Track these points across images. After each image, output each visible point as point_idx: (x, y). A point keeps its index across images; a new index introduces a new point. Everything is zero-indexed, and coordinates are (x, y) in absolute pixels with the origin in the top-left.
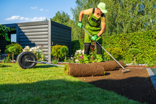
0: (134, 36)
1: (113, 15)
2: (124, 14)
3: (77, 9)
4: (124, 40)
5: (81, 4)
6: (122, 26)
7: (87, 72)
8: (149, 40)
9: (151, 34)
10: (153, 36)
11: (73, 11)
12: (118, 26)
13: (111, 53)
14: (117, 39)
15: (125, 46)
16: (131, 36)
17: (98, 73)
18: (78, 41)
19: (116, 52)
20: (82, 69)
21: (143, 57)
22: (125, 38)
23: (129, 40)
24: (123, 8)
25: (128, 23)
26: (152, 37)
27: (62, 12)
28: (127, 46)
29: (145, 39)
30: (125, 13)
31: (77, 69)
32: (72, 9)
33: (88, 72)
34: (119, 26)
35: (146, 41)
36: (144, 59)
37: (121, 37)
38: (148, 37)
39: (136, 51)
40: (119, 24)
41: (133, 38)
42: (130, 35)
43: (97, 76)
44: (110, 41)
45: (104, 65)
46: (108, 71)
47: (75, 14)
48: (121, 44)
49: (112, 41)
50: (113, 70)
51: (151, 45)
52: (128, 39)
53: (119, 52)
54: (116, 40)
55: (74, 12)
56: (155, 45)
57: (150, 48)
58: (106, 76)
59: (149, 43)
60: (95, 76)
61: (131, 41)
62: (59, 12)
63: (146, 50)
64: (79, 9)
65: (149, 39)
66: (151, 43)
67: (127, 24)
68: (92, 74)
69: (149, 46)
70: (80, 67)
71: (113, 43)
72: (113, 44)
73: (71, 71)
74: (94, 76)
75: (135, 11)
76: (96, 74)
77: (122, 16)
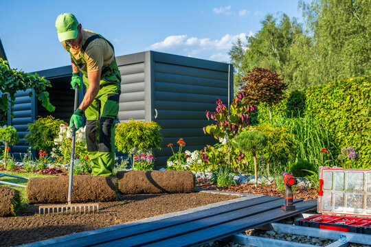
4: (355, 96)
11: (306, 11)
15: (359, 116)
37: (350, 87)
44: (321, 102)
47: (310, 17)
49: (327, 101)
54: (337, 98)
55: (310, 13)
62: (269, 18)
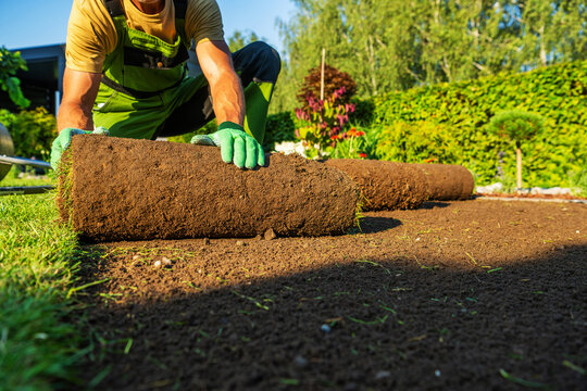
0: (498, 89)
1: (413, 35)
2: (452, 32)
3: (298, 23)
4: (455, 104)
5: (309, 5)
6: (444, 74)
7: (220, 202)
8: (559, 99)
9: (569, 74)
10: (573, 82)
11: (283, 30)
12: (431, 73)
13: (404, 143)
14: (428, 102)
15: (460, 127)
16: (485, 87)
17: (313, 214)
18: (287, 117)
19: (426, 142)
20: (177, 175)
21: (528, 168)
22: (459, 96)
23: (476, 104)
24: (448, 11)
25: (463, 63)
26: (573, 87)
27: (249, 33)
28: (466, 128)
29: (541, 97)
30: (456, 29)
31: (135, 174)
32: (279, 22)
33: (231, 203)
34: (433, 73)
35: (543, 106)
36: (533, 175)
37: (445, 94)
38: (552, 87)
39: (528, 119)
40: (433, 67)
41: (493, 97)
42: (480, 84)
43: (305, 235)
44: (401, 112)
45: (366, 174)
46: (390, 209)
47: (289, 37)
48: (444, 121)
49: (410, 110)
50: (417, 206)
51: (564, 121)
52: (471, 102)
53: (440, 141)
54: (426, 106)
55: (287, 32)
56: (580, 121)
57: (563, 131)
58: (371, 236)
59: (557, 113)
60: (292, 234)
61: (484, 107)
63: (544, 140)
64: (302, 21)
65: (559, 95)
66: (564, 113)
67: (463, 67)
68: (261, 219)
69: (557, 123)
70: (163, 166)
71: (412, 117)
72: (411, 120)
73: (78, 192)
74: (278, 235)
75: (488, 21)
76: (293, 219)
77: (444, 40)
